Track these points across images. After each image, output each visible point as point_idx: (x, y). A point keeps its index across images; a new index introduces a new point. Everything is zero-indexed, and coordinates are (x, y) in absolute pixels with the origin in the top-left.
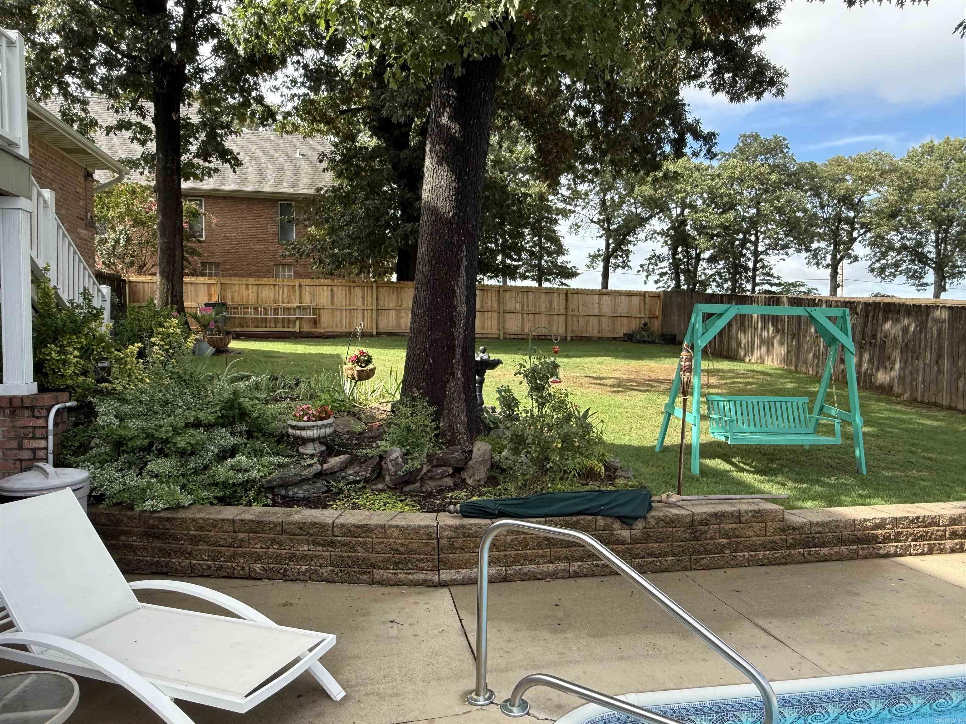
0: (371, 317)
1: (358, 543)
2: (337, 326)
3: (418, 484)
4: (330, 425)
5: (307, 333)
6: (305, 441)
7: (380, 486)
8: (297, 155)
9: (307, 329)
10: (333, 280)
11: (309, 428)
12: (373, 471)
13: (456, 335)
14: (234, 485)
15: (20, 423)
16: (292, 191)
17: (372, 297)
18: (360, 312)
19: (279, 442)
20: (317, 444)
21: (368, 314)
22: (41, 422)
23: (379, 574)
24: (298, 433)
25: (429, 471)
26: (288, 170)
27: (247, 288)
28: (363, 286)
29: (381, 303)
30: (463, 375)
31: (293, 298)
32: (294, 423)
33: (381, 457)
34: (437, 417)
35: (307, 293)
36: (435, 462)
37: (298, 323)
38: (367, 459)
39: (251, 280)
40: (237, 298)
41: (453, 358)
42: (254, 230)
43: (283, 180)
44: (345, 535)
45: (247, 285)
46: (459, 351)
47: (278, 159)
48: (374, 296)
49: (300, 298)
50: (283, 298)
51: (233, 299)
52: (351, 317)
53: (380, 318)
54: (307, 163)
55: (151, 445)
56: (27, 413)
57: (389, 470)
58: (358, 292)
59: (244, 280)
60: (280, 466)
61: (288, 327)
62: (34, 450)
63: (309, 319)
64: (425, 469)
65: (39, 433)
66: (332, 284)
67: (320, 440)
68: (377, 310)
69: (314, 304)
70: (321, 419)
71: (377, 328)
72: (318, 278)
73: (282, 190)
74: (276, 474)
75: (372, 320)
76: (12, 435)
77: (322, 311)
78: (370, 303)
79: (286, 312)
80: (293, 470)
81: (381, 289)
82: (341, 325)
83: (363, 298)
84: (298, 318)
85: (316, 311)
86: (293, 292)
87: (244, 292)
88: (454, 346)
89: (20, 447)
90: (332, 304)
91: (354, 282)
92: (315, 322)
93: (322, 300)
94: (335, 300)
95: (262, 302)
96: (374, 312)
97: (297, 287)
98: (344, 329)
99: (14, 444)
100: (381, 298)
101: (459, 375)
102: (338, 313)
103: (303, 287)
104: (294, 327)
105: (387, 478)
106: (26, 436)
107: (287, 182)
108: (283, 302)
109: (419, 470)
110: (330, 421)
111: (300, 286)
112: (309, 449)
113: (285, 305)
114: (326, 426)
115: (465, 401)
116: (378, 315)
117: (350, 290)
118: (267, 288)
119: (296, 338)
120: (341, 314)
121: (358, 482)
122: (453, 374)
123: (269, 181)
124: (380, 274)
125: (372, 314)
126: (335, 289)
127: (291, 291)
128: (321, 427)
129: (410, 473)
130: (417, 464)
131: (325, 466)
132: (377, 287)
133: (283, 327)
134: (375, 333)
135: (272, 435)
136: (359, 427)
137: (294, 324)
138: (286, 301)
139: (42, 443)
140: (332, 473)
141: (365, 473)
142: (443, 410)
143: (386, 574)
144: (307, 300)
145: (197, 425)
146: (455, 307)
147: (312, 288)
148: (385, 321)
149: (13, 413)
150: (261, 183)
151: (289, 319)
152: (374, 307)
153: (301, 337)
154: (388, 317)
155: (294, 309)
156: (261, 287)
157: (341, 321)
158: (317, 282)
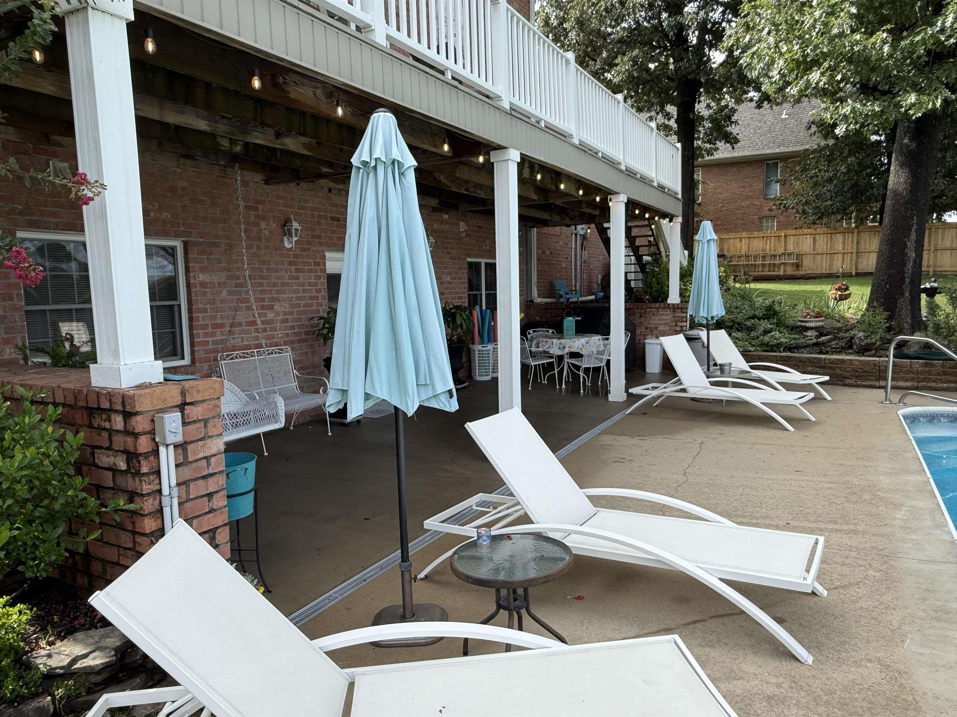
0: (851, 260)
1: (837, 367)
2: (817, 269)
3: (873, 352)
4: (822, 321)
5: (790, 275)
6: (807, 329)
7: (850, 351)
8: (783, 116)
9: (790, 271)
10: (816, 229)
11: (810, 321)
12: (846, 344)
13: (906, 270)
14: (772, 345)
15: (677, 315)
16: (778, 150)
17: (852, 241)
18: (840, 255)
19: (792, 330)
20: (814, 331)
21: (848, 258)
22: (684, 315)
23: (847, 381)
24: (804, 324)
25: (880, 345)
26: (774, 131)
27: (741, 241)
28: (845, 232)
29: (862, 246)
30: (910, 295)
31: (778, 246)
32: (802, 319)
33: (852, 338)
34: (889, 319)
35: (792, 242)
36: (885, 341)
37: (782, 267)
38: (843, 338)
39: (744, 234)
40: (732, 249)
41: (903, 284)
42: (742, 189)
43: (769, 142)
44: (830, 363)
45: (741, 238)
46: (908, 280)
47: (765, 123)
48: (855, 241)
49: (785, 246)
50: (770, 247)
51: (728, 250)
52: (832, 261)
53: (860, 260)
54: (793, 121)
55: (733, 325)
56: (679, 311)
57: (855, 343)
58: (839, 238)
59: (738, 235)
60: (794, 339)
61: (774, 271)
62: (681, 327)
63: (793, 264)
64: (878, 343)
65: (684, 319)
66: (815, 232)
67: (816, 328)
68: (857, 253)
69: (797, 251)
70: (817, 317)
71: (856, 269)
72: (801, 228)
73: (768, 151)
74: (793, 342)
75: (851, 263)
76: (673, 320)
77: (804, 256)
78: (851, 246)
79: (773, 258)
80: (802, 341)
81: (862, 234)
82: (822, 268)
83: (844, 243)
84: (782, 263)
85: (799, 256)
86: (780, 241)
87: (738, 245)
88: (904, 278)
89: (676, 325)
90: (814, 250)
91: (836, 229)
92: (797, 266)
93: (805, 247)
94: (817, 246)
95: (752, 251)
96: (854, 255)
97: (783, 238)
98: (824, 271)
99: (674, 324)
100: (862, 242)
101: (907, 294)
102: (819, 257)
103: (788, 238)
104: (779, 271)
105: (855, 347)
106: (679, 321)
107: (774, 143)
108: (770, 251)
109: (874, 344)
110: (822, 318)
111: (785, 236)
112: (809, 333)
113: (772, 253)
114: (819, 321)
115: (911, 310)
116: (858, 258)
117: (831, 237)
118: (757, 240)
119: (780, 279)
120: (822, 258)
121: (838, 348)
122: (902, 294)
123: (757, 144)
124: (862, 219)
125: (852, 257)
126: (817, 237)
127: (777, 242)
128: (817, 321)
129: (868, 344)
130: (873, 341)
131: (819, 340)
132: (858, 233)
133: (769, 271)
134: (854, 274)
135: (788, 327)
136: (839, 325)
137: (779, 268)
138: (773, 249)
139: (685, 324)
140: (823, 344)
141: (842, 344)
142: (895, 315)
143: (851, 382)
144: (791, 248)
145: (753, 317)
146: (906, 254)
147: (796, 237)
148: (865, 263)
149: (674, 311)
150: (750, 147)
151: (774, 264)
152: (854, 251)
153: (785, 279)
154: (868, 259)
155: (780, 256)
156: (752, 239)
157: (821, 264)
158: (800, 231)
